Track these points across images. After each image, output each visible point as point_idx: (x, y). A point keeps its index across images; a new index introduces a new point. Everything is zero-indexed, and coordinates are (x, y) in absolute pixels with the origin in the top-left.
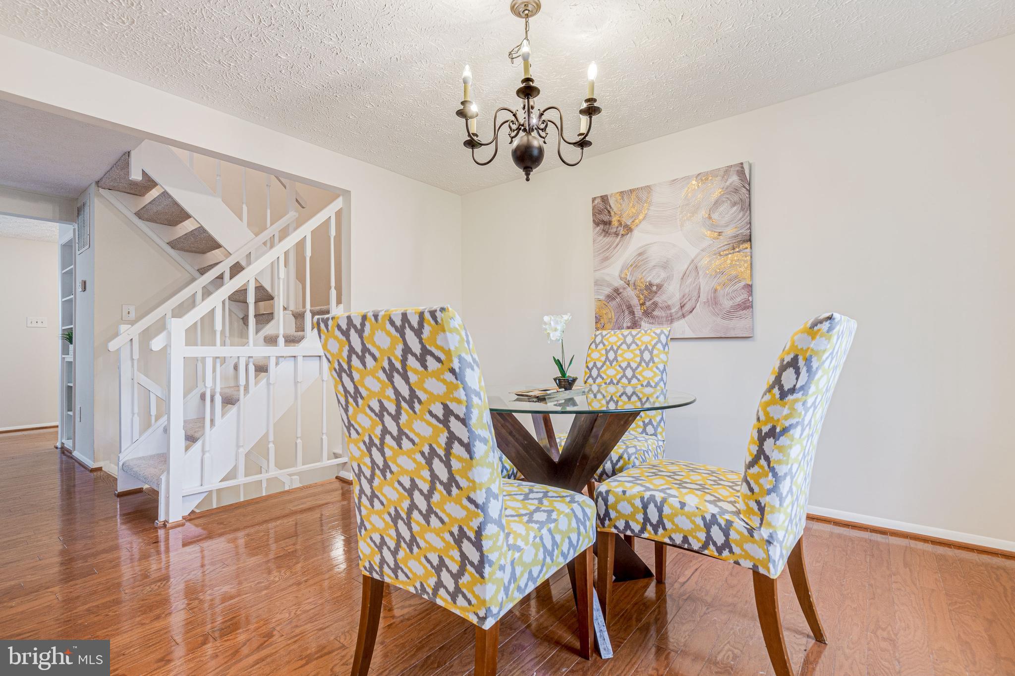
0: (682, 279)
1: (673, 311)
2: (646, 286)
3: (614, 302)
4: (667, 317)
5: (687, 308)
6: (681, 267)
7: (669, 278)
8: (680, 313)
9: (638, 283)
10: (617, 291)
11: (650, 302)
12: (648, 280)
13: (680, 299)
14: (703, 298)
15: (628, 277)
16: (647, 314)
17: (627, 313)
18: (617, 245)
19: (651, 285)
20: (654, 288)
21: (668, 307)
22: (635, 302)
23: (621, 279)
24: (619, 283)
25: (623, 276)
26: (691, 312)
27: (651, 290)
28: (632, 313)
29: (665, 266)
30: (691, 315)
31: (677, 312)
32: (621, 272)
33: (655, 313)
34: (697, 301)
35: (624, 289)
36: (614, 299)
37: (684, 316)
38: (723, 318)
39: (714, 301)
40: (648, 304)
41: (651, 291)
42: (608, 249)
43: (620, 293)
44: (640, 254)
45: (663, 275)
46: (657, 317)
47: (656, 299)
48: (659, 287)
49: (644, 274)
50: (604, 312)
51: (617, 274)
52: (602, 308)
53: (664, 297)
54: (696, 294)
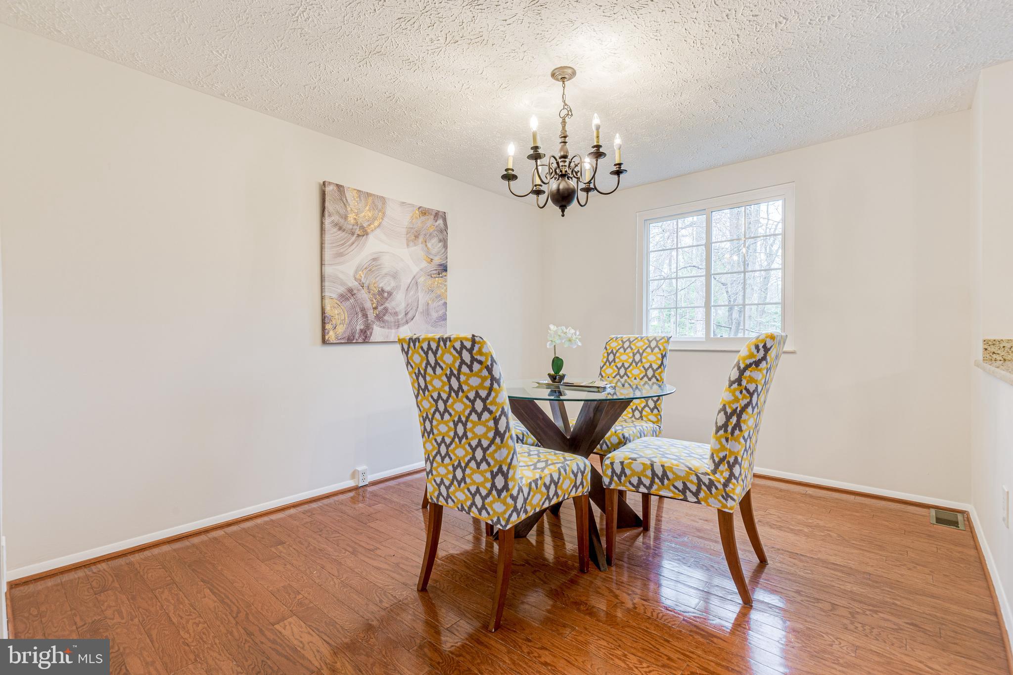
0: (407, 290)
1: (400, 317)
2: (379, 291)
3: (348, 303)
4: (395, 322)
5: (410, 315)
6: (406, 280)
7: (397, 287)
8: (405, 320)
9: (372, 287)
10: (350, 291)
11: (382, 307)
12: (381, 286)
13: (405, 308)
14: (420, 309)
15: (362, 280)
16: (379, 318)
17: (360, 315)
18: (353, 244)
19: (383, 291)
20: (386, 295)
21: (396, 314)
22: (368, 305)
23: (356, 279)
24: (352, 284)
25: (358, 277)
26: (412, 319)
27: (383, 295)
28: (365, 316)
29: (395, 276)
30: (412, 322)
31: (402, 319)
32: (356, 272)
33: (386, 318)
34: (416, 310)
35: (358, 290)
36: (347, 299)
37: (407, 322)
38: (432, 326)
39: (427, 312)
40: (380, 308)
41: (383, 297)
42: (343, 244)
43: (355, 294)
44: (374, 259)
45: (393, 284)
46: (387, 321)
47: (387, 305)
48: (390, 294)
49: (377, 279)
50: (336, 312)
51: (351, 272)
52: (334, 307)
53: (393, 304)
54: (416, 304)
